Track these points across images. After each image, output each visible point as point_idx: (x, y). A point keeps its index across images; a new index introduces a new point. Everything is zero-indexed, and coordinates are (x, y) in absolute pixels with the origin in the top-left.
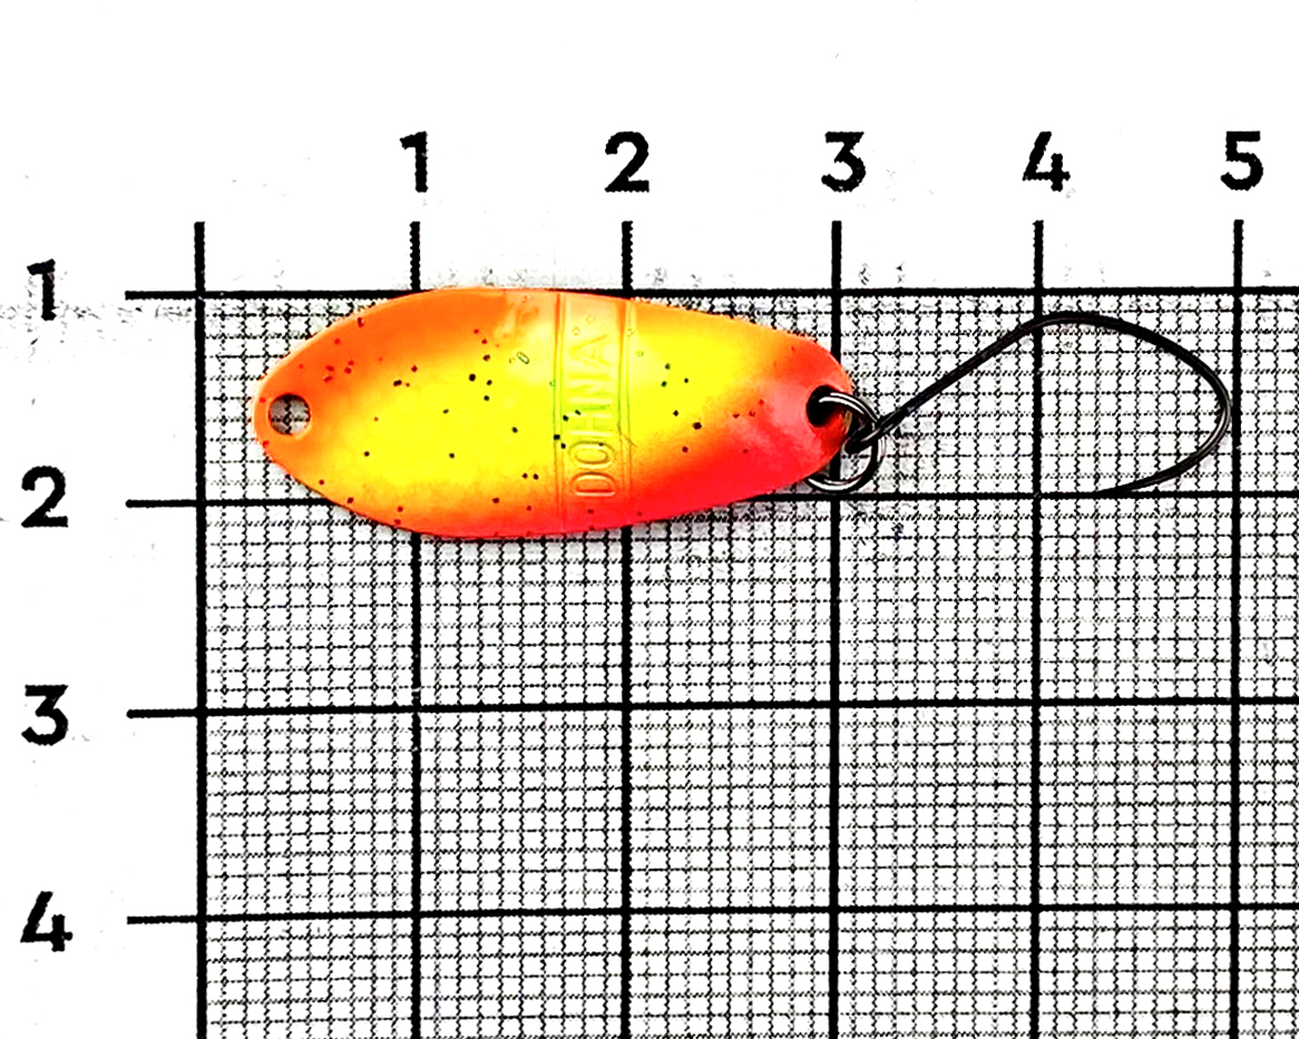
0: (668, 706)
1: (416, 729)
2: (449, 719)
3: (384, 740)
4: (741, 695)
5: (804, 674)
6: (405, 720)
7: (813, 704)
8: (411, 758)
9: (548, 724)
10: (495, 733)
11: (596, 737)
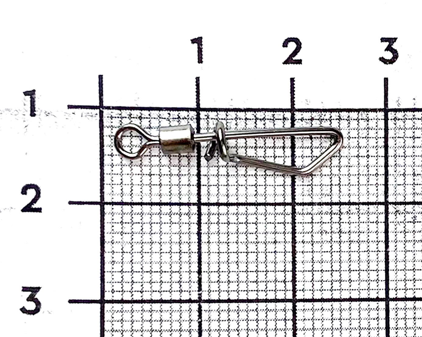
0: (313, 300)
1: (200, 310)
2: (214, 306)
3: (185, 316)
4: (345, 295)
5: (373, 285)
6: (195, 306)
7: (378, 299)
8: (198, 324)
9: (259, 309)
10: (236, 313)
11: (281, 315)
